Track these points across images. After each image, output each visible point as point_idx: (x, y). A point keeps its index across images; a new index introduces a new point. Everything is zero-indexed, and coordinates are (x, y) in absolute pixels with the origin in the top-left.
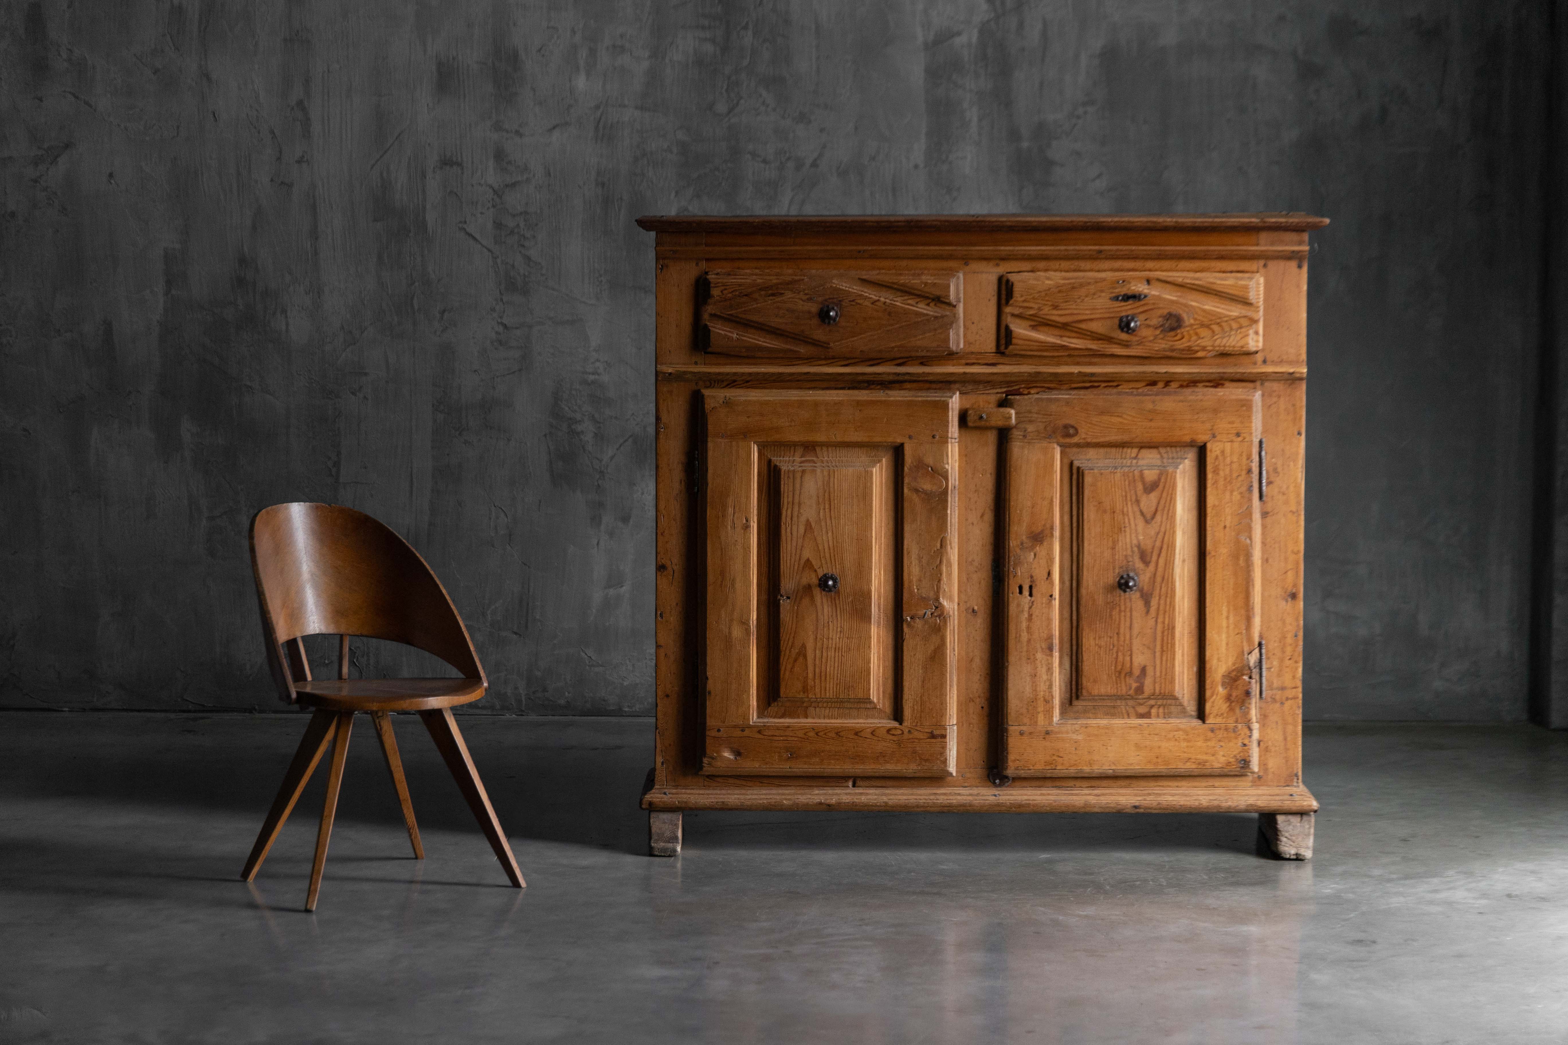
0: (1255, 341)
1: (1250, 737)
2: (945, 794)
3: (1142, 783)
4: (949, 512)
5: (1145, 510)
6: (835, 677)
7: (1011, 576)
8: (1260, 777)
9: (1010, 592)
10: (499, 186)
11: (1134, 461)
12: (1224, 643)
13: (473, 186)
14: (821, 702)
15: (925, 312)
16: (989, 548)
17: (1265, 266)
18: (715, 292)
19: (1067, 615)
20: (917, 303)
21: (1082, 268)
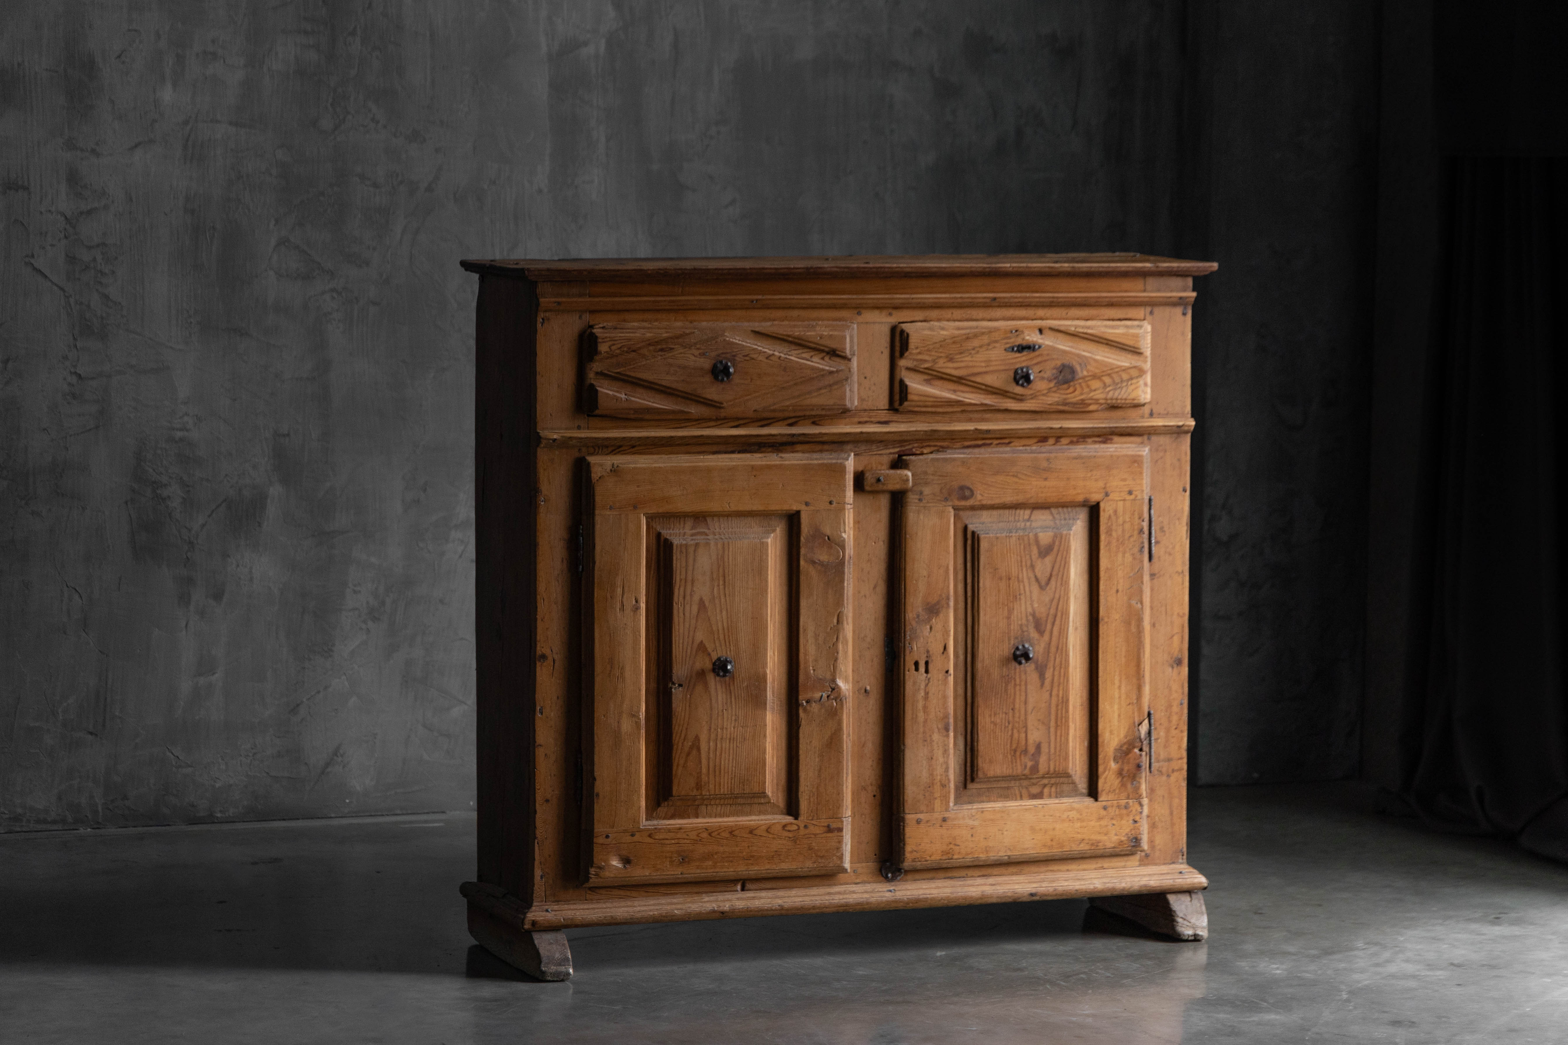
0: (1144, 394)
1: (1141, 813)
2: (839, 893)
3: (1033, 868)
4: (846, 585)
5: (1039, 575)
6: (730, 770)
7: (907, 652)
8: (1147, 856)
9: (907, 669)
10: (73, 213)
11: (1028, 524)
12: (1116, 715)
13: (41, 213)
14: (714, 798)
15: (821, 366)
16: (881, 623)
17: (1151, 313)
18: (603, 348)
19: (961, 691)
20: (811, 357)
21: (974, 317)
